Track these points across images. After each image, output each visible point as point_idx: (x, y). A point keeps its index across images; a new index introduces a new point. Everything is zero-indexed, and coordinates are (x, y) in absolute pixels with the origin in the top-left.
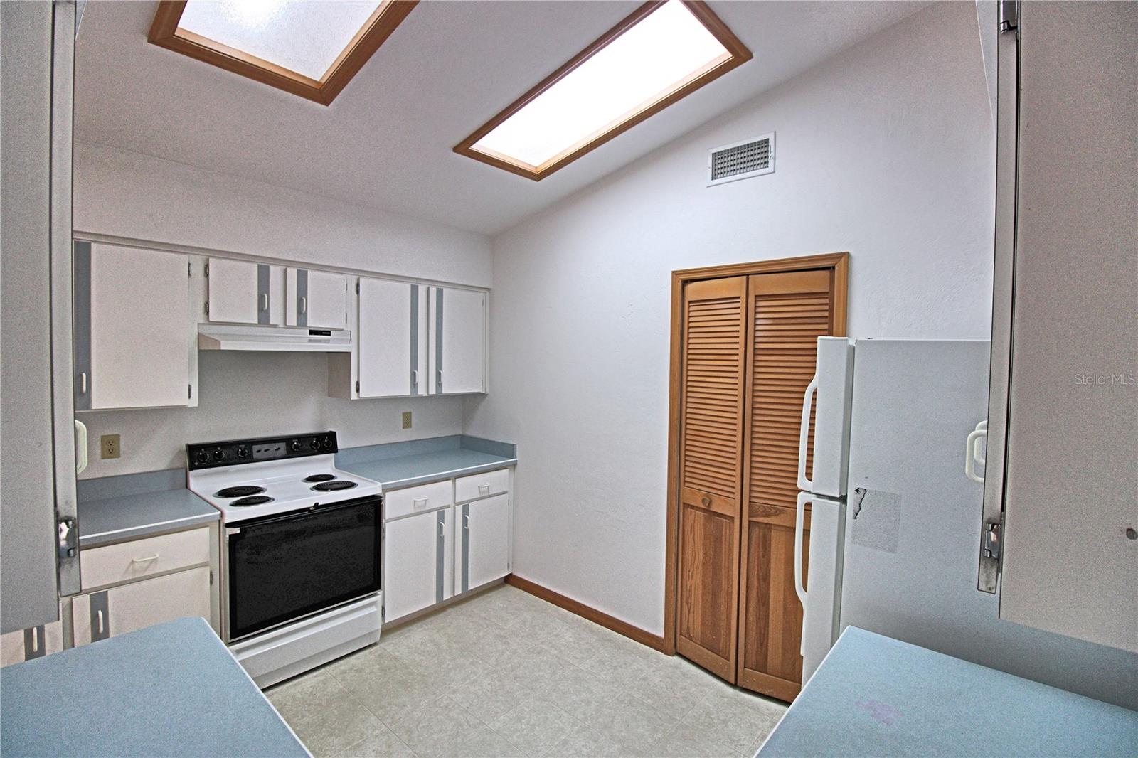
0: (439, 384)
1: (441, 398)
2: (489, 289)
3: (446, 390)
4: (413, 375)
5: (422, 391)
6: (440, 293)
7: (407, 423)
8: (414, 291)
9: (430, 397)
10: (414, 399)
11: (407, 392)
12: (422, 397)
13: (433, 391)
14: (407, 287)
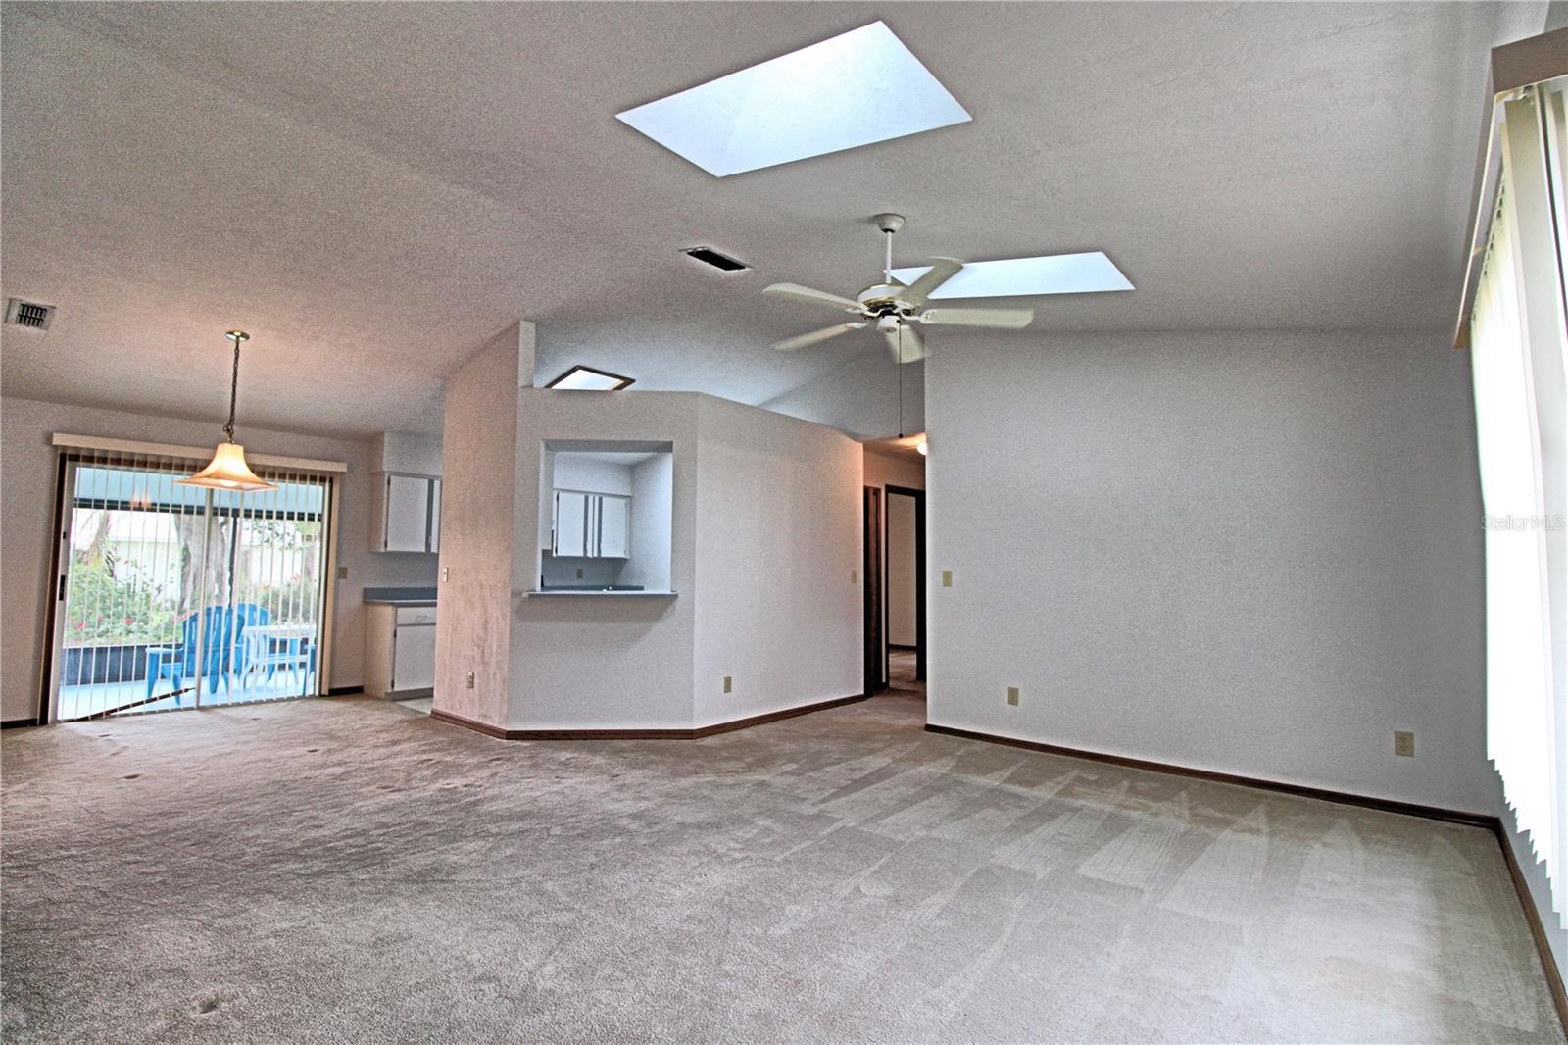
0: (599, 551)
1: (599, 560)
2: (629, 497)
3: (604, 554)
4: (585, 545)
5: (589, 555)
6: (600, 500)
7: (580, 575)
8: (586, 499)
9: (594, 558)
10: (585, 559)
11: (582, 554)
12: (589, 558)
13: (596, 555)
14: (583, 497)
